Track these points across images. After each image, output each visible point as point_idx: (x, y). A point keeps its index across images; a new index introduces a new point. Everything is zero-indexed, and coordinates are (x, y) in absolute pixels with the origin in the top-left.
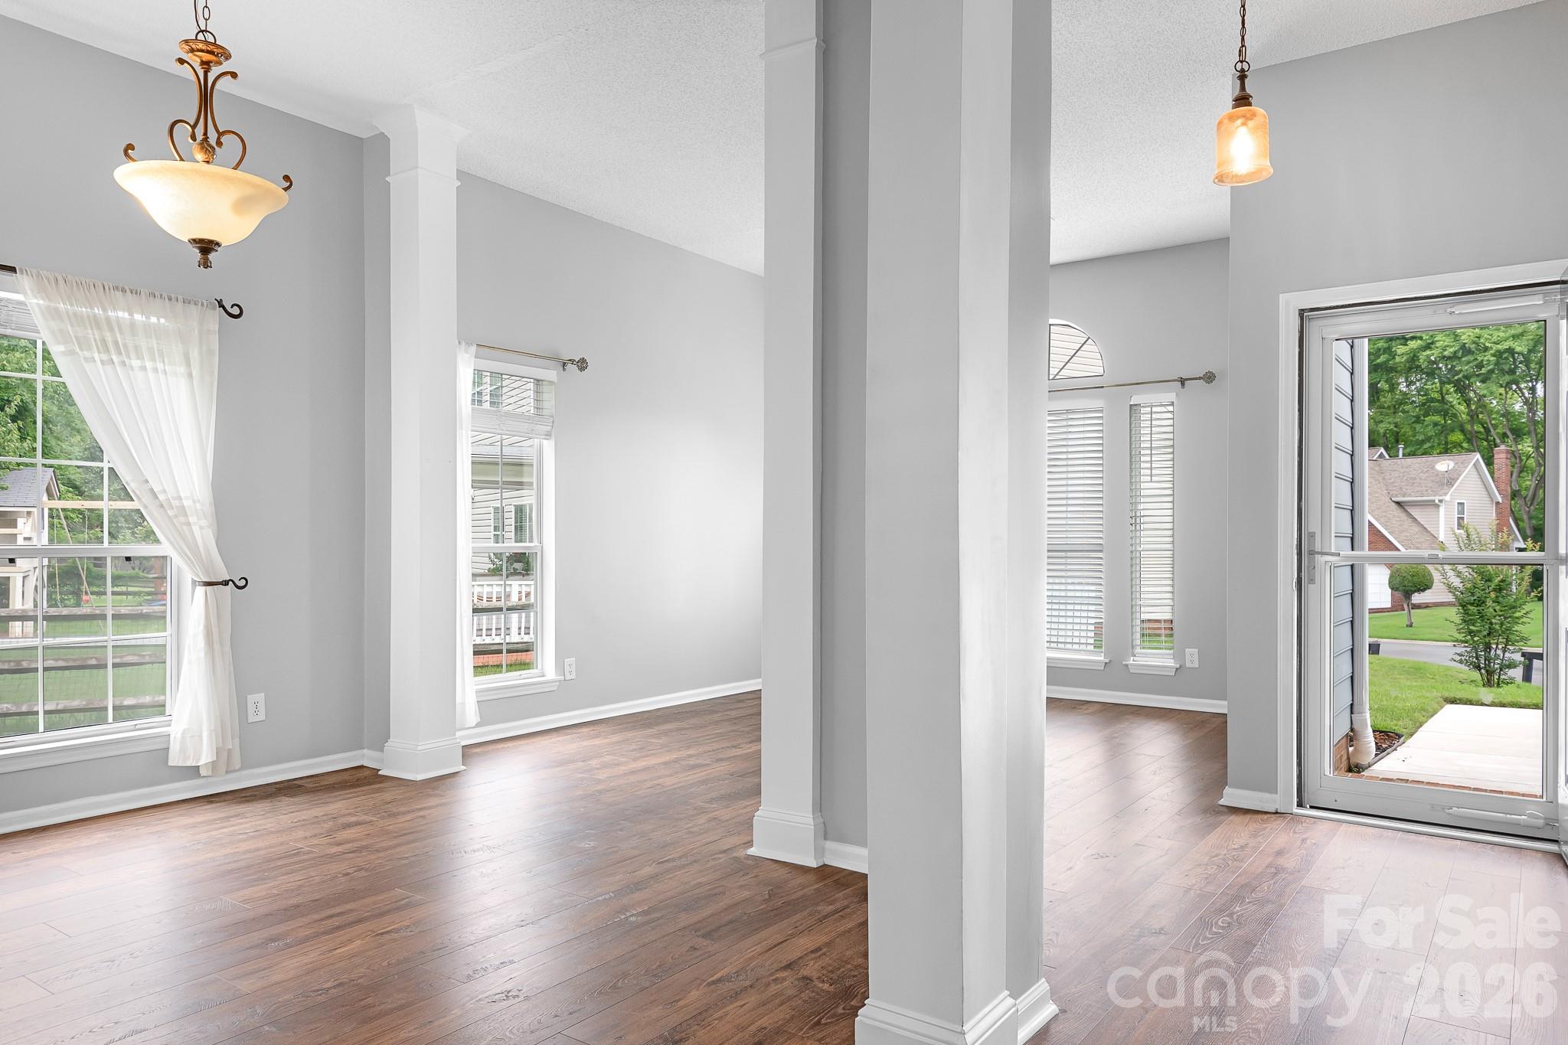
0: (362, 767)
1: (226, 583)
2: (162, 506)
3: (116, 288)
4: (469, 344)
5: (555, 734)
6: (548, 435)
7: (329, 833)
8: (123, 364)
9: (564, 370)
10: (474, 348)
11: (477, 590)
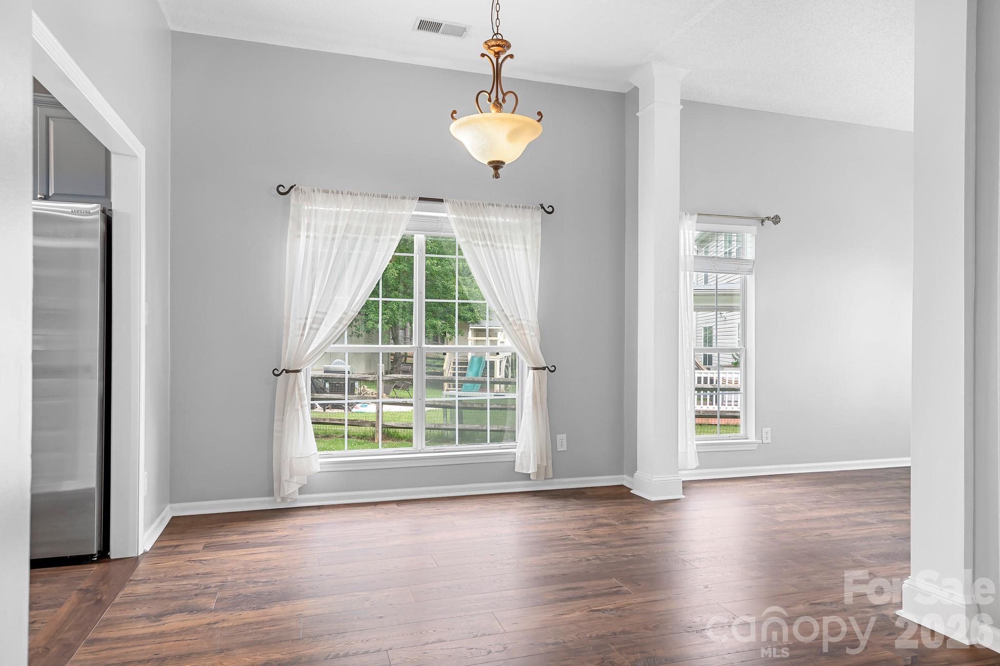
0: (622, 486)
1: (544, 368)
2: (511, 324)
3: (489, 204)
4: (692, 214)
5: (754, 481)
6: (750, 272)
7: (590, 527)
8: (493, 246)
9: (763, 225)
10: (695, 217)
11: (697, 375)
